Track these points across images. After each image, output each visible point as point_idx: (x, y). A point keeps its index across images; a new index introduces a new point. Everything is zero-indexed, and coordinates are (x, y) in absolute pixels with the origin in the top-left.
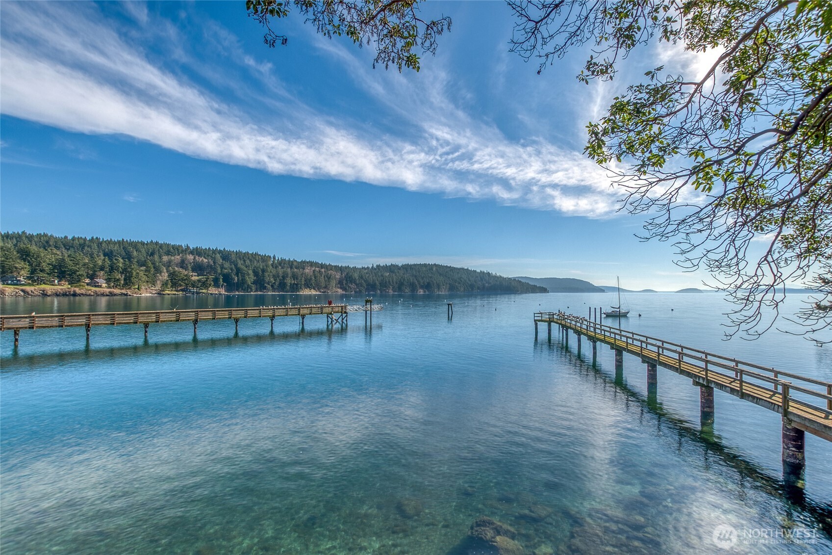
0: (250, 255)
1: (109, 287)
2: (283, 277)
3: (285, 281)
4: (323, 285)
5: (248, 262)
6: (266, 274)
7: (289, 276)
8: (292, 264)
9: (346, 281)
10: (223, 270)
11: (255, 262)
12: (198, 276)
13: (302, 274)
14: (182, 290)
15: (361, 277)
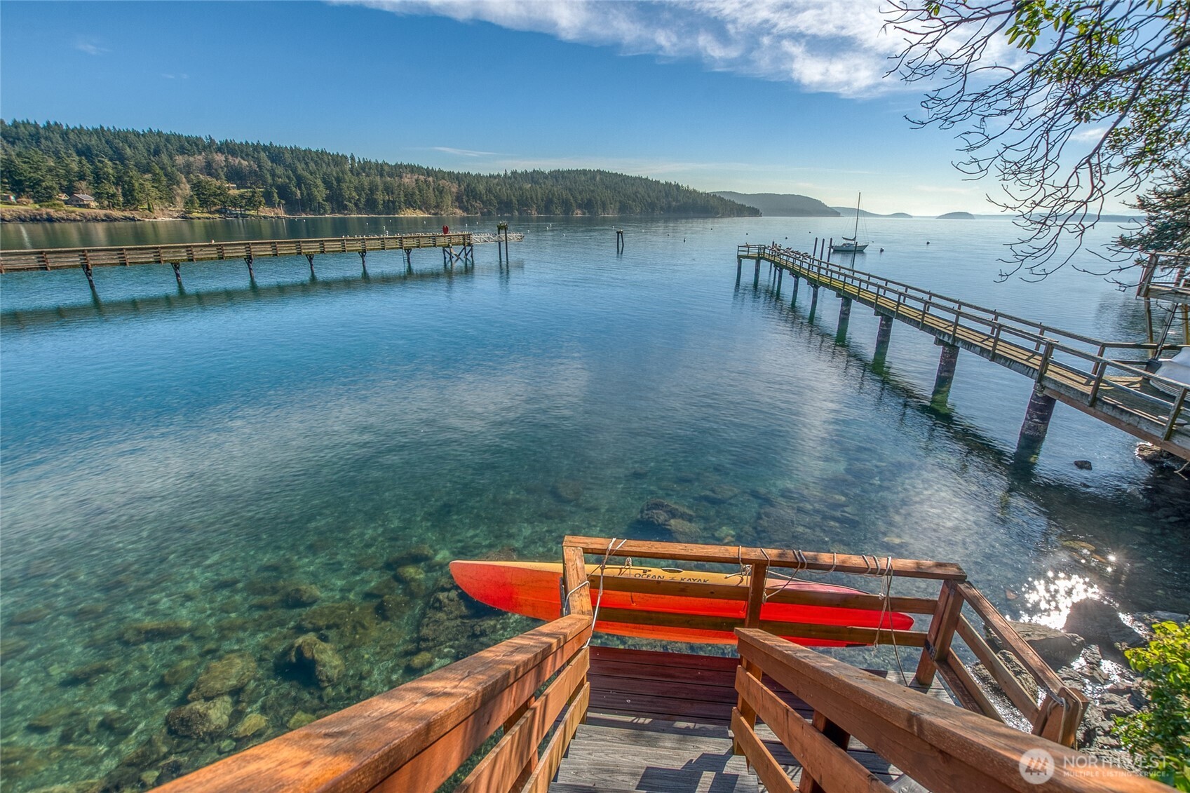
0: (313, 154)
1: (103, 208)
2: (370, 190)
3: (375, 197)
4: (433, 203)
5: (312, 166)
6: (344, 185)
7: (380, 188)
8: (382, 170)
9: (468, 196)
10: (276, 179)
11: (324, 165)
12: (238, 188)
13: (399, 186)
14: (218, 211)
15: (489, 191)
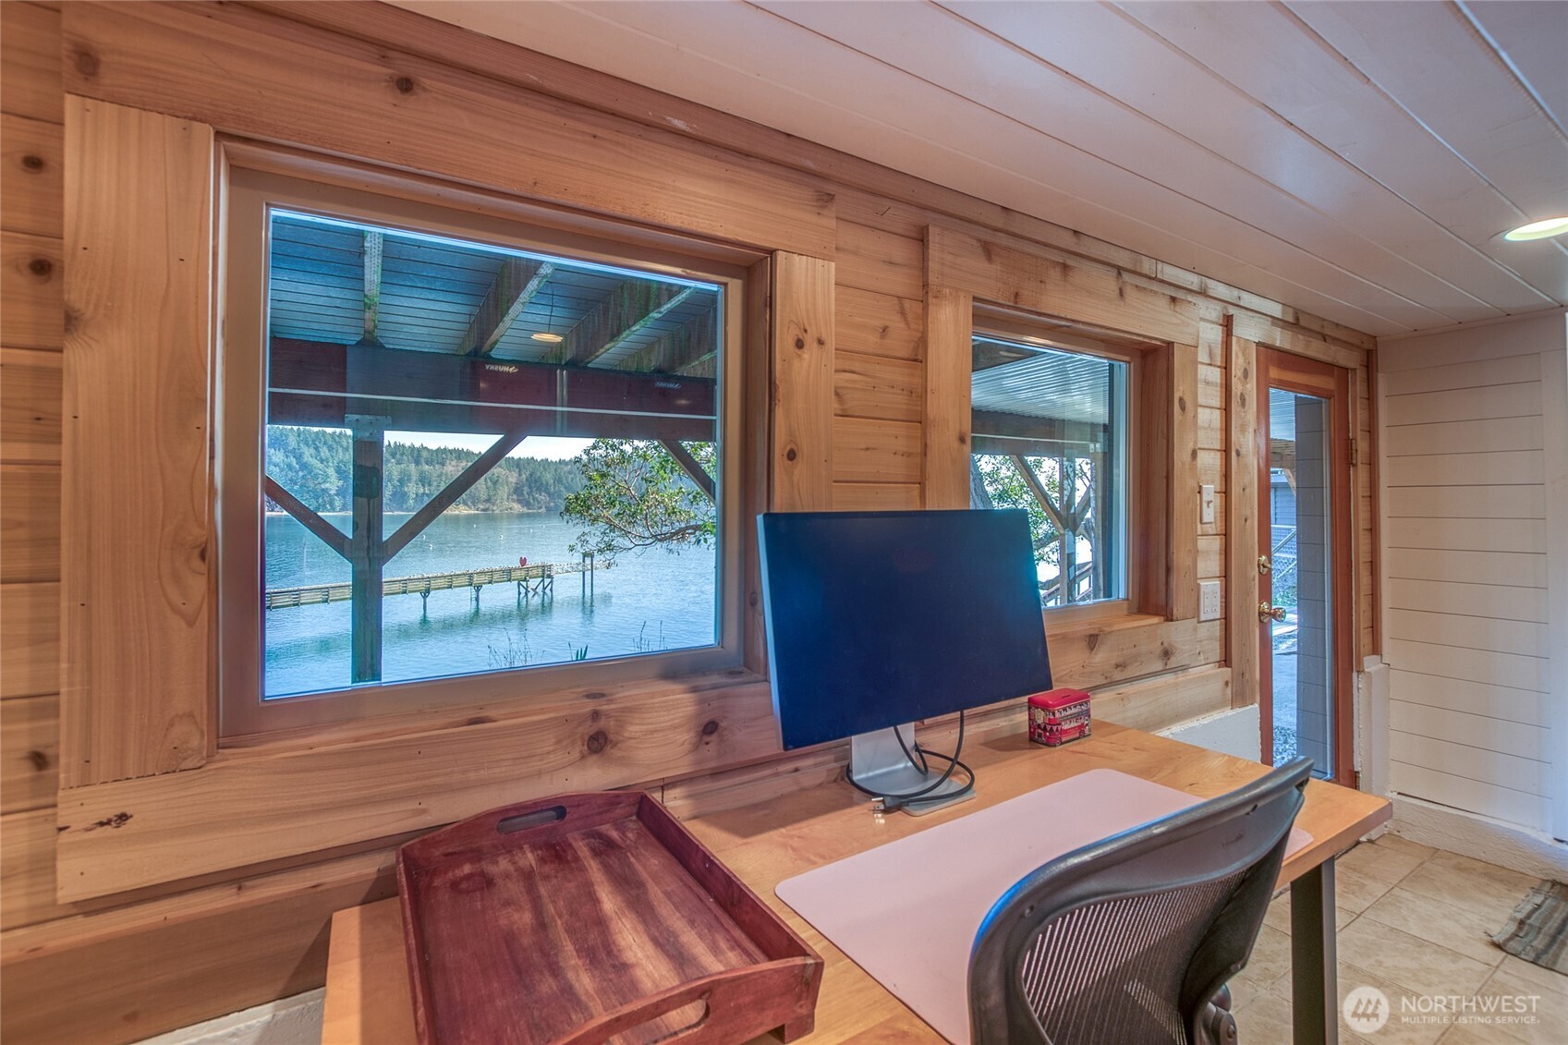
0: (328, 437)
2: (399, 481)
3: (406, 489)
4: (484, 497)
7: (414, 478)
8: (419, 455)
9: (530, 487)
11: (340, 450)
13: (440, 476)
15: (559, 480)
